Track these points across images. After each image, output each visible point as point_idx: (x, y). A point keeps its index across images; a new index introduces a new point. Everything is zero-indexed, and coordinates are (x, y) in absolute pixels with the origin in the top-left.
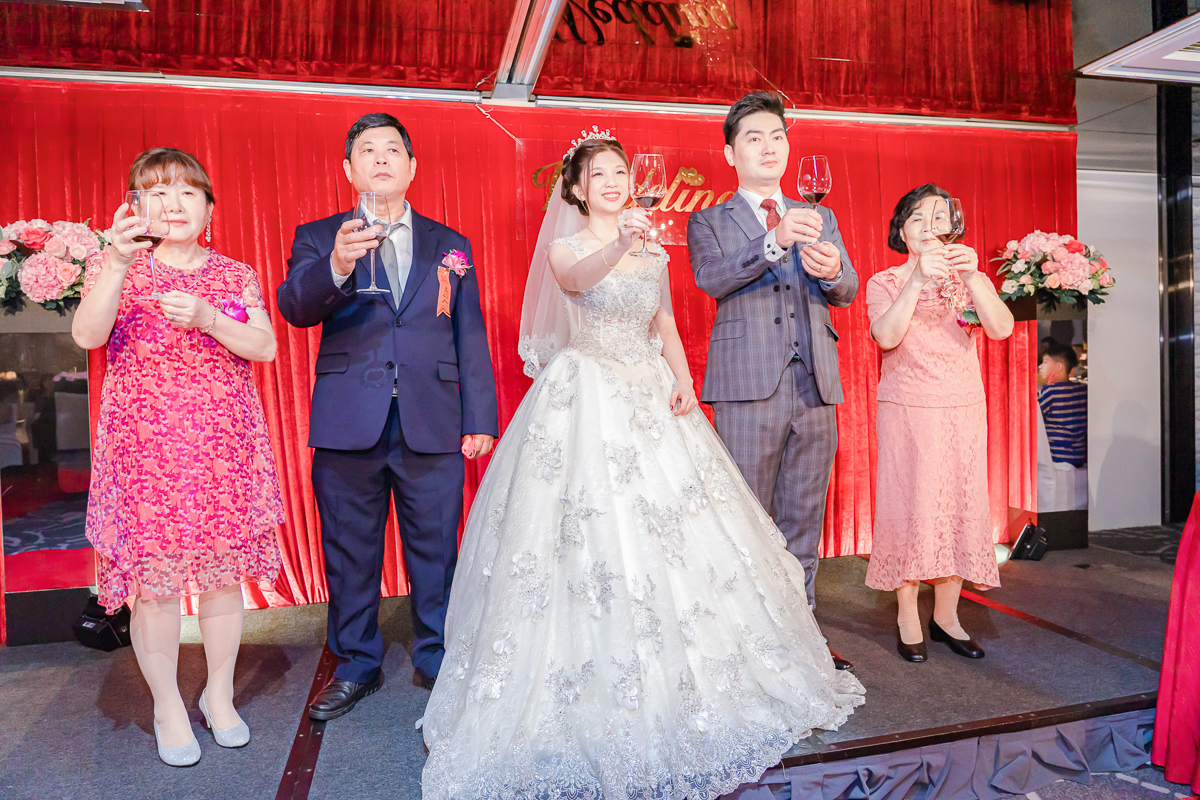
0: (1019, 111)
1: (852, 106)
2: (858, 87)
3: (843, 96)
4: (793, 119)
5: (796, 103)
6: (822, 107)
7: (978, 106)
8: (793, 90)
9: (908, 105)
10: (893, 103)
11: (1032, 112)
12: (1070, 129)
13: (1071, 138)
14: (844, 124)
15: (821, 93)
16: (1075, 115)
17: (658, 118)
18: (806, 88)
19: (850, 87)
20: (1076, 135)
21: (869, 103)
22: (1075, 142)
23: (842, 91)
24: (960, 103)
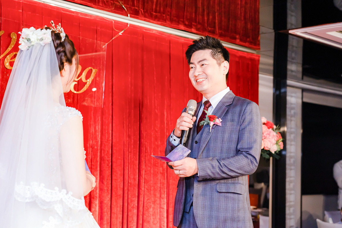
0: (235, 39)
1: (158, 21)
2: (162, 9)
3: (154, 14)
4: (127, 24)
5: (130, 14)
6: (143, 18)
7: (217, 32)
8: (128, 5)
9: (185, 25)
10: (178, 23)
11: (241, 40)
12: (257, 52)
13: (257, 58)
14: (154, 32)
15: (144, 9)
16: (259, 45)
17: (50, 8)
18: (135, 5)
19: (158, 9)
20: (259, 57)
21: (167, 21)
22: (259, 60)
23: (154, 10)
24: (210, 29)
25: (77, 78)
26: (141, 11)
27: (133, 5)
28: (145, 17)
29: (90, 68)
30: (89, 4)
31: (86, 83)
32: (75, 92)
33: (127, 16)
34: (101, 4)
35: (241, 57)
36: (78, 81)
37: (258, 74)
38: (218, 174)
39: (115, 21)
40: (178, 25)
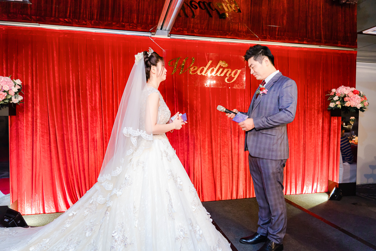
0: (337, 43)
1: (280, 40)
2: (282, 34)
3: (277, 37)
5: (261, 39)
7: (323, 41)
8: (259, 34)
9: (299, 40)
11: (342, 44)
12: (355, 50)
13: (355, 53)
14: (277, 47)
15: (270, 35)
16: (356, 45)
17: (213, 43)
18: (264, 34)
19: (280, 34)
20: (357, 52)
21: (286, 39)
22: (356, 54)
23: (277, 35)
24: (317, 40)
25: (229, 75)
26: (268, 37)
27: (263, 34)
28: (271, 39)
29: (236, 70)
30: (235, 37)
31: (234, 78)
32: (228, 82)
33: (259, 40)
34: (242, 37)
35: (342, 54)
36: (229, 77)
37: (356, 62)
38: (267, 125)
39: (250, 44)
40: (294, 41)
